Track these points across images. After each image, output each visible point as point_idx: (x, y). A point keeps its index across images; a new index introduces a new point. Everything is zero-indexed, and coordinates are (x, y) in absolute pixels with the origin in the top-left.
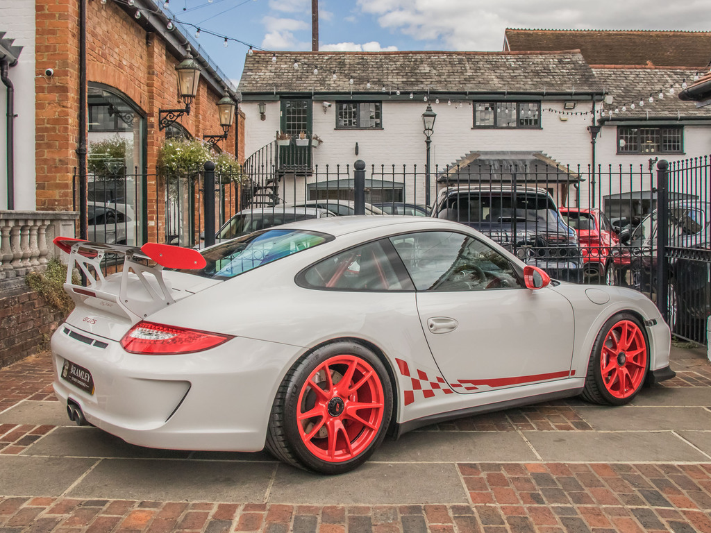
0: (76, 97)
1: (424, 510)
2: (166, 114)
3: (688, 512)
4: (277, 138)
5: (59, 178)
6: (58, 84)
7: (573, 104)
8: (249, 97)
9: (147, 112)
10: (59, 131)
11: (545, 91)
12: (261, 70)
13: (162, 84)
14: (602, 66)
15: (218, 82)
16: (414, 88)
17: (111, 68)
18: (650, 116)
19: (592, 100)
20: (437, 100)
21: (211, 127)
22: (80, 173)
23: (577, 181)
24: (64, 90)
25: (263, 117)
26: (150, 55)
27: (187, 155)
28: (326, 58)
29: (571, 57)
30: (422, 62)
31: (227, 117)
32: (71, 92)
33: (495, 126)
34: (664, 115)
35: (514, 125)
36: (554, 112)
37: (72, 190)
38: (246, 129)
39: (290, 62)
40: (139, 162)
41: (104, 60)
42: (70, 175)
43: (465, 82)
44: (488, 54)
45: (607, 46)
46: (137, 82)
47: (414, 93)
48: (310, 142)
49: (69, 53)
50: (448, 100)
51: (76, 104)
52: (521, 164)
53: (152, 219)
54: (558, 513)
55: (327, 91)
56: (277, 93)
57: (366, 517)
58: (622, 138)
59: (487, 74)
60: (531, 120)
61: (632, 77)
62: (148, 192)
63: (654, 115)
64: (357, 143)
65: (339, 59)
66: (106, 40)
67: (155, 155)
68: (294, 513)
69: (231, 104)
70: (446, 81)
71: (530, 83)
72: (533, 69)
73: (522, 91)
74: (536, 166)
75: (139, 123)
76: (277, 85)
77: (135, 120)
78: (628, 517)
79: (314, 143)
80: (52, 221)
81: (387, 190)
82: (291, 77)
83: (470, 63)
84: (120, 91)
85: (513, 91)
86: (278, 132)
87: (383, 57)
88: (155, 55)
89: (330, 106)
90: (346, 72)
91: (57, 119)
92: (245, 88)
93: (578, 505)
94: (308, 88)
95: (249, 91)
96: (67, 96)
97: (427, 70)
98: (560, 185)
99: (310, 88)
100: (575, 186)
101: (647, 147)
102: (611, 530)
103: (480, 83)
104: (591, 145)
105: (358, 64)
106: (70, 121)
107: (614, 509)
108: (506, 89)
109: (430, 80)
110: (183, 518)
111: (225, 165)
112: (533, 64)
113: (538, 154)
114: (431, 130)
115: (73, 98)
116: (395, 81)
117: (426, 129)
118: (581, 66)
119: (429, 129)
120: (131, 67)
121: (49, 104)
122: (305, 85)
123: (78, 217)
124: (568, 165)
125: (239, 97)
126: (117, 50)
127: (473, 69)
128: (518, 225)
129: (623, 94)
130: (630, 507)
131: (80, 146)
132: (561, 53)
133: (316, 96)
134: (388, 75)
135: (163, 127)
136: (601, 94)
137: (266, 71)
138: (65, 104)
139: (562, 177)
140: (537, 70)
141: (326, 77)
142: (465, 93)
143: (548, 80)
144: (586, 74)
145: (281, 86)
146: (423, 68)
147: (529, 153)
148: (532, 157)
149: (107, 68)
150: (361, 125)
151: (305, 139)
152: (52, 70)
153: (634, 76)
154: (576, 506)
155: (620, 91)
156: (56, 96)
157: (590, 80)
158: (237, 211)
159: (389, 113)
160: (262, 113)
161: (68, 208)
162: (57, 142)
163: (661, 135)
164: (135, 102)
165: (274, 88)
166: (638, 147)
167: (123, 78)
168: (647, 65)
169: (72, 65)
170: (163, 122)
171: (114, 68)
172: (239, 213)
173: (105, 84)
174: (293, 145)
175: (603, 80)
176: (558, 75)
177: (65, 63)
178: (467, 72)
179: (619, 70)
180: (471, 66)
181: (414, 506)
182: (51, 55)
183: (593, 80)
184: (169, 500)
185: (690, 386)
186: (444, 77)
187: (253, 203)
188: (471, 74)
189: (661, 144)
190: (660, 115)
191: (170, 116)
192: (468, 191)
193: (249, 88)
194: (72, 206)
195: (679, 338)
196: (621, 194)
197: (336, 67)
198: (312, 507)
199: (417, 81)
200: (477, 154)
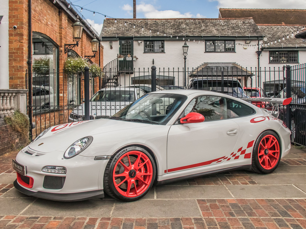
0: (27, 38)
1: (181, 220)
2: (68, 46)
3: (299, 219)
4: (118, 57)
5: (19, 74)
6: (19, 32)
7: (249, 41)
8: (105, 39)
9: (59, 45)
10: (19, 53)
11: (237, 36)
12: (111, 27)
13: (66, 33)
14: (262, 24)
15: (91, 32)
16: (179, 34)
17: (43, 25)
18: (284, 46)
19: (258, 39)
20: (189, 40)
21: (88, 52)
22: (29, 72)
23: (251, 75)
24: (21, 35)
25: (111, 48)
26: (61, 20)
27: (76, 64)
28: (139, 21)
29: (248, 20)
30: (182, 23)
31: (95, 47)
32: (25, 36)
33: (215, 51)
34: (290, 46)
35: (224, 50)
36: (241, 45)
37: (25, 80)
38: (104, 53)
39: (123, 23)
40: (55, 67)
41: (39, 22)
42: (24, 73)
43: (201, 32)
44: (212, 19)
45: (265, 16)
46: (55, 32)
47: (179, 37)
48: (132, 59)
49: (24, 18)
50: (194, 40)
51: (27, 41)
52: (226, 68)
53: (62, 93)
54: (241, 221)
55: (140, 36)
56: (118, 37)
57: (155, 223)
58: (271, 56)
59: (211, 28)
60: (231, 49)
61: (275, 29)
62: (60, 81)
63: (286, 46)
64: (153, 59)
65: (145, 22)
66: (41, 13)
67: (63, 65)
68: (123, 222)
69: (97, 42)
70: (193, 31)
71: (230, 32)
72: (232, 26)
73: (226, 35)
74: (233, 68)
75: (55, 50)
76: (117, 34)
77: (54, 49)
78: (272, 222)
79: (134, 59)
80: (16, 93)
81: (166, 80)
82: (124, 30)
84: (47, 36)
85: (223, 36)
86: (118, 54)
87: (165, 21)
88: (63, 20)
89: (141, 43)
90: (148, 27)
91: (18, 48)
92: (104, 35)
96: (23, 38)
97: (185, 26)
98: (243, 77)
99: (132, 35)
100: (250, 78)
101: (283, 60)
102: (265, 228)
103: (208, 32)
104: (257, 60)
105: (154, 24)
106: (24, 49)
107: (266, 218)
108: (219, 35)
109: (186, 31)
110: (73, 224)
111: (94, 69)
112: (232, 23)
113: (234, 63)
114: (186, 53)
115: (26, 39)
116: (170, 31)
117: (184, 53)
118: (253, 24)
119: (185, 53)
120: (52, 25)
121: (15, 41)
122: (130, 33)
123: (28, 92)
124: (246, 68)
125: (101, 39)
126: (45, 17)
127: (205, 26)
129: (272, 37)
130: (273, 218)
131: (29, 60)
132: (244, 19)
133: (135, 38)
134: (167, 29)
135: (67, 52)
136: (262, 37)
137: (113, 27)
138: (22, 41)
139: (245, 74)
141: (140, 30)
142: (201, 37)
143: (238, 31)
144: (255, 28)
145: (119, 34)
146: (183, 26)
147: (230, 63)
148: (231, 65)
149: (41, 25)
150: (155, 52)
151: (130, 58)
152: (16, 26)
153: (276, 29)
154: (249, 217)
155: (270, 36)
156: (18, 38)
157: (257, 31)
158: (99, 89)
159: (168, 46)
160: (111, 46)
161: (23, 88)
162: (19, 58)
163: (288, 55)
164: (54, 41)
165: (116, 35)
166: (279, 60)
167: (48, 30)
168: (282, 24)
169: (25, 24)
170: (66, 50)
171: (44, 26)
172: (100, 90)
173: (40, 33)
174: (125, 60)
175: (262, 31)
176: (243, 29)
177: (22, 23)
178: (202, 27)
179: (270, 26)
180: (204, 24)
181: (177, 218)
182: (16, 19)
183: (258, 31)
184: (67, 216)
185: (301, 165)
186: (192, 30)
187: (107, 86)
188: (204, 28)
189: (289, 59)
190: (288, 46)
191: (70, 47)
192: (202, 80)
193: (105, 35)
194: (25, 87)
195: (296, 144)
196: (270, 81)
197: (144, 25)
198: (131, 219)
199: (180, 32)
200: (207, 63)
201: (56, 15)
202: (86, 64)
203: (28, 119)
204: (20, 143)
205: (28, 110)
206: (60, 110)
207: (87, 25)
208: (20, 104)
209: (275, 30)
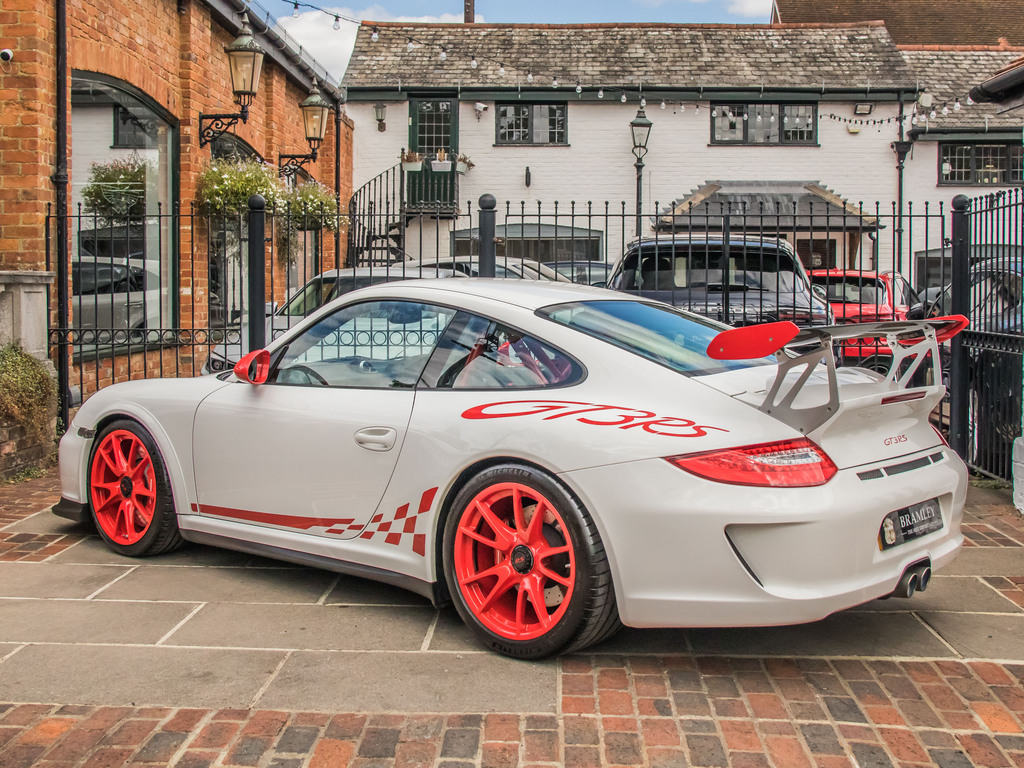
0: (50, 94)
1: (485, 721)
2: (211, 121)
3: (888, 729)
4: (403, 160)
5: (22, 220)
6: (20, 74)
7: (868, 107)
8: (358, 94)
9: (179, 118)
10: (23, 147)
11: (823, 86)
12: (381, 52)
13: (205, 74)
14: (921, 46)
15: (305, 71)
16: (618, 81)
17: (115, 49)
18: (991, 125)
19: (898, 100)
20: (644, 101)
21: (295, 141)
22: (58, 212)
23: (874, 228)
24: (30, 83)
25: (382, 127)
26: (185, 28)
27: (239, 185)
28: (483, 33)
29: (869, 32)
30: (633, 40)
31: (318, 124)
32: (42, 85)
33: (745, 142)
34: (1013, 125)
35: (776, 139)
36: (837, 119)
37: (43, 239)
38: (355, 145)
39: (426, 39)
40: (166, 196)
41: (102, 37)
42: (42, 215)
43: (698, 72)
44: (738, 27)
45: (936, 15)
46: (161, 71)
48: (454, 166)
49: (37, 25)
50: (662, 101)
51: (51, 105)
52: (784, 201)
53: (188, 286)
54: (685, 729)
55: (481, 85)
56: (403, 89)
57: (393, 730)
58: (945, 161)
59: (733, 59)
60: (802, 133)
61: (966, 64)
62: (182, 243)
63: (999, 125)
64: (528, 168)
65: (503, 35)
66: (105, 5)
67: (192, 186)
68: (288, 723)
69: (323, 106)
70: (669, 71)
71: (802, 73)
72: (808, 51)
73: (787, 86)
74: (811, 204)
75: (166, 134)
76: (403, 77)
77: (161, 130)
78: (791, 737)
79: (460, 167)
80: (7, 285)
81: (578, 241)
82: (427, 63)
83: (709, 41)
84: (132, 85)
85: (773, 86)
86: (403, 150)
87: (571, 32)
88: (192, 29)
89: (485, 109)
90: (513, 56)
91: (19, 128)
92: (354, 81)
93: (722, 718)
94: (452, 81)
95: (360, 86)
96: (35, 92)
97: (641, 52)
98: (847, 233)
99: (456, 81)
100: (870, 235)
101: (987, 175)
102: (758, 754)
103: (722, 73)
104: (896, 172)
105: (533, 43)
106: (40, 131)
107: (774, 724)
108: (762, 83)
109: (645, 69)
110: (117, 729)
111: (312, 201)
112: (808, 43)
113: (813, 185)
114: (644, 147)
115: (46, 95)
116: (589, 71)
117: (636, 147)
118: (883, 47)
119: (640, 146)
120: (151, 48)
121: (7, 104)
122: (447, 76)
123: (52, 281)
124: (861, 203)
125: (343, 95)
126: (125, 21)
127: (713, 52)
128: (731, 295)
129: (951, 91)
130: (800, 721)
131: (58, 170)
132: (853, 26)
133: (464, 93)
134: (578, 61)
135: (207, 141)
136: (913, 91)
137: (388, 54)
138: (32, 104)
139: (851, 222)
140: (814, 54)
141: (482, 64)
142: (697, 90)
143: (831, 68)
144: (891, 58)
145: (410, 77)
146: (634, 51)
147: (798, 184)
148: (803, 191)
149: (108, 49)
150: (535, 140)
151: (446, 162)
152: (9, 52)
153: (969, 62)
154: (716, 719)
155: (946, 87)
156: (17, 93)
157: (897, 69)
158: (317, 274)
159: (578, 120)
160: (380, 121)
161: (37, 266)
162: (20, 164)
163: (1008, 156)
164: (158, 103)
165: (399, 80)
166: (972, 175)
167: (136, 65)
168: (998, 44)
169: (42, 43)
170: (206, 134)
171: (121, 50)
172: (319, 276)
173: (105, 75)
174: (426, 170)
175: (919, 69)
176: (847, 62)
177: (31, 42)
178: (702, 56)
179: (946, 53)
180: (710, 46)
181: (471, 716)
182: (9, 28)
183: (902, 69)
184: (107, 703)
185: (972, 545)
186: (666, 64)
187: (363, 261)
188: (710, 59)
189: (1008, 170)
190: (1007, 125)
191: (217, 124)
192: (654, 243)
193: (360, 81)
194: (44, 263)
195: (982, 474)
196: (927, 251)
197: (498, 48)
198: (318, 714)
199: (625, 71)
200: (717, 185)
201: (168, 10)
202: (274, 186)
203: (53, 373)
204: (20, 456)
205: (54, 343)
206: (181, 345)
207: (287, 48)
208: (23, 323)
209: (965, 66)
